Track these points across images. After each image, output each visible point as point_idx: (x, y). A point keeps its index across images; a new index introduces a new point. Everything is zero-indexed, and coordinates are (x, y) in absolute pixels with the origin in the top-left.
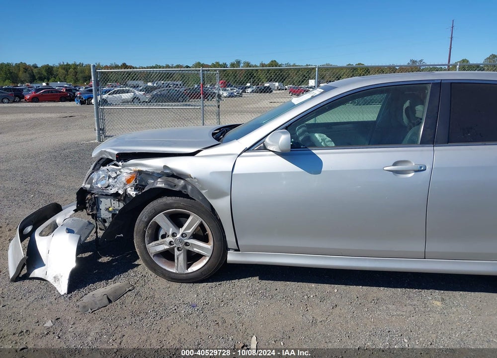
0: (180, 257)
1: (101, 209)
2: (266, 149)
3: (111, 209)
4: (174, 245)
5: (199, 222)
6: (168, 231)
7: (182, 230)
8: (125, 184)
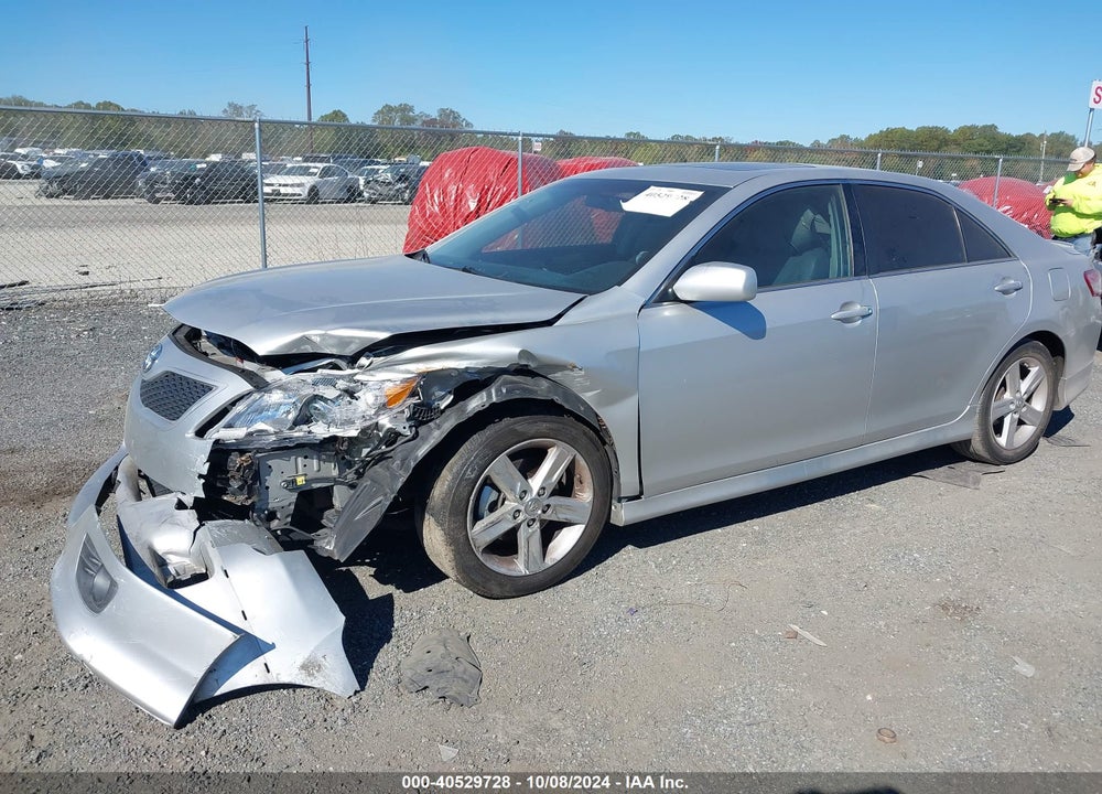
0: (529, 537)
1: (267, 488)
2: (676, 299)
3: (300, 481)
4: (521, 517)
5: (569, 458)
6: (513, 490)
7: (536, 482)
8: (383, 407)
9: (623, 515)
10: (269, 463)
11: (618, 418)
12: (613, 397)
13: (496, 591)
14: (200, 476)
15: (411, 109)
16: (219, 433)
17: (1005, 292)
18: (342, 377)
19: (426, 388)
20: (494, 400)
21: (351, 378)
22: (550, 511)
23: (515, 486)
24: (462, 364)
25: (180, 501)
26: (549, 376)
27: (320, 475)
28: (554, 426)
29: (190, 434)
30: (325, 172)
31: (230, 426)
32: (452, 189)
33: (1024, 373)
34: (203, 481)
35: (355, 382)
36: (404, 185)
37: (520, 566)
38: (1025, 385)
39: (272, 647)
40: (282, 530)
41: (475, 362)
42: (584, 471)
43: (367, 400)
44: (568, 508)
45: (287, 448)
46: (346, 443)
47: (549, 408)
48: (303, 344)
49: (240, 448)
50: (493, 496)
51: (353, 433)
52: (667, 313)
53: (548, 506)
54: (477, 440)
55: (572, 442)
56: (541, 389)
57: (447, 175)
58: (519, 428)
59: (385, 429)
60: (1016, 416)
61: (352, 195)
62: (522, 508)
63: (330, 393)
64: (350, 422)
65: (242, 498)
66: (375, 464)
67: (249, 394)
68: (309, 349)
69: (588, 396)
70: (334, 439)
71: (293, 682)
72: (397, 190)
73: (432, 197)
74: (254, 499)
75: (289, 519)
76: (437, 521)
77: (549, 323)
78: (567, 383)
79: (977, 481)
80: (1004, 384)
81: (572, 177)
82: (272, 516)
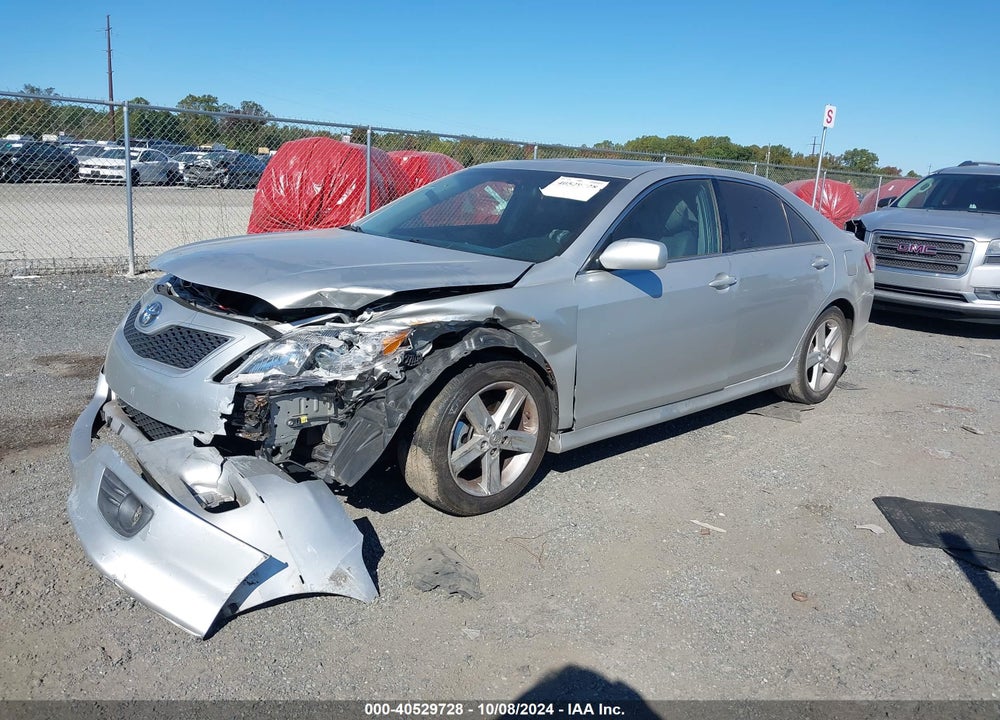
0: (490, 464)
1: (276, 426)
2: (601, 268)
3: (304, 419)
4: (486, 447)
5: (523, 397)
6: (482, 424)
7: (498, 417)
8: (380, 356)
9: (559, 444)
10: (278, 404)
11: (560, 364)
12: (558, 346)
13: (466, 508)
14: (223, 416)
15: (215, 100)
16: (238, 377)
17: (818, 268)
18: (344, 329)
19: (414, 339)
20: (474, 347)
21: (352, 330)
22: (506, 442)
23: (483, 421)
24: (448, 318)
25: (196, 439)
26: (510, 328)
27: (318, 415)
28: (515, 371)
29: (208, 379)
30: (146, 157)
31: (245, 372)
32: (298, 175)
33: (828, 331)
34: (225, 420)
35: (354, 333)
36: (223, 171)
37: (483, 488)
38: (828, 341)
39: (286, 565)
40: (283, 464)
41: (458, 316)
42: (533, 409)
43: (365, 350)
44: (520, 439)
45: (296, 391)
46: (343, 386)
47: (512, 354)
48: (317, 299)
49: (255, 391)
50: (464, 429)
51: (353, 377)
52: (591, 280)
53: (506, 438)
54: (455, 382)
55: (526, 384)
56: (506, 340)
57: (292, 162)
58: (489, 372)
59: (380, 374)
60: (822, 365)
61: (172, 178)
62: (488, 440)
63: (335, 343)
64: (349, 368)
65: (257, 435)
66: (364, 404)
67: (265, 344)
68: (321, 304)
69: (540, 346)
70: (335, 383)
71: (324, 591)
72: (218, 175)
73: (278, 180)
74: (267, 435)
75: (290, 454)
76: (425, 450)
77: (509, 285)
78: (525, 335)
79: (798, 416)
80: (814, 342)
81: (474, 167)
82: (276, 452)
